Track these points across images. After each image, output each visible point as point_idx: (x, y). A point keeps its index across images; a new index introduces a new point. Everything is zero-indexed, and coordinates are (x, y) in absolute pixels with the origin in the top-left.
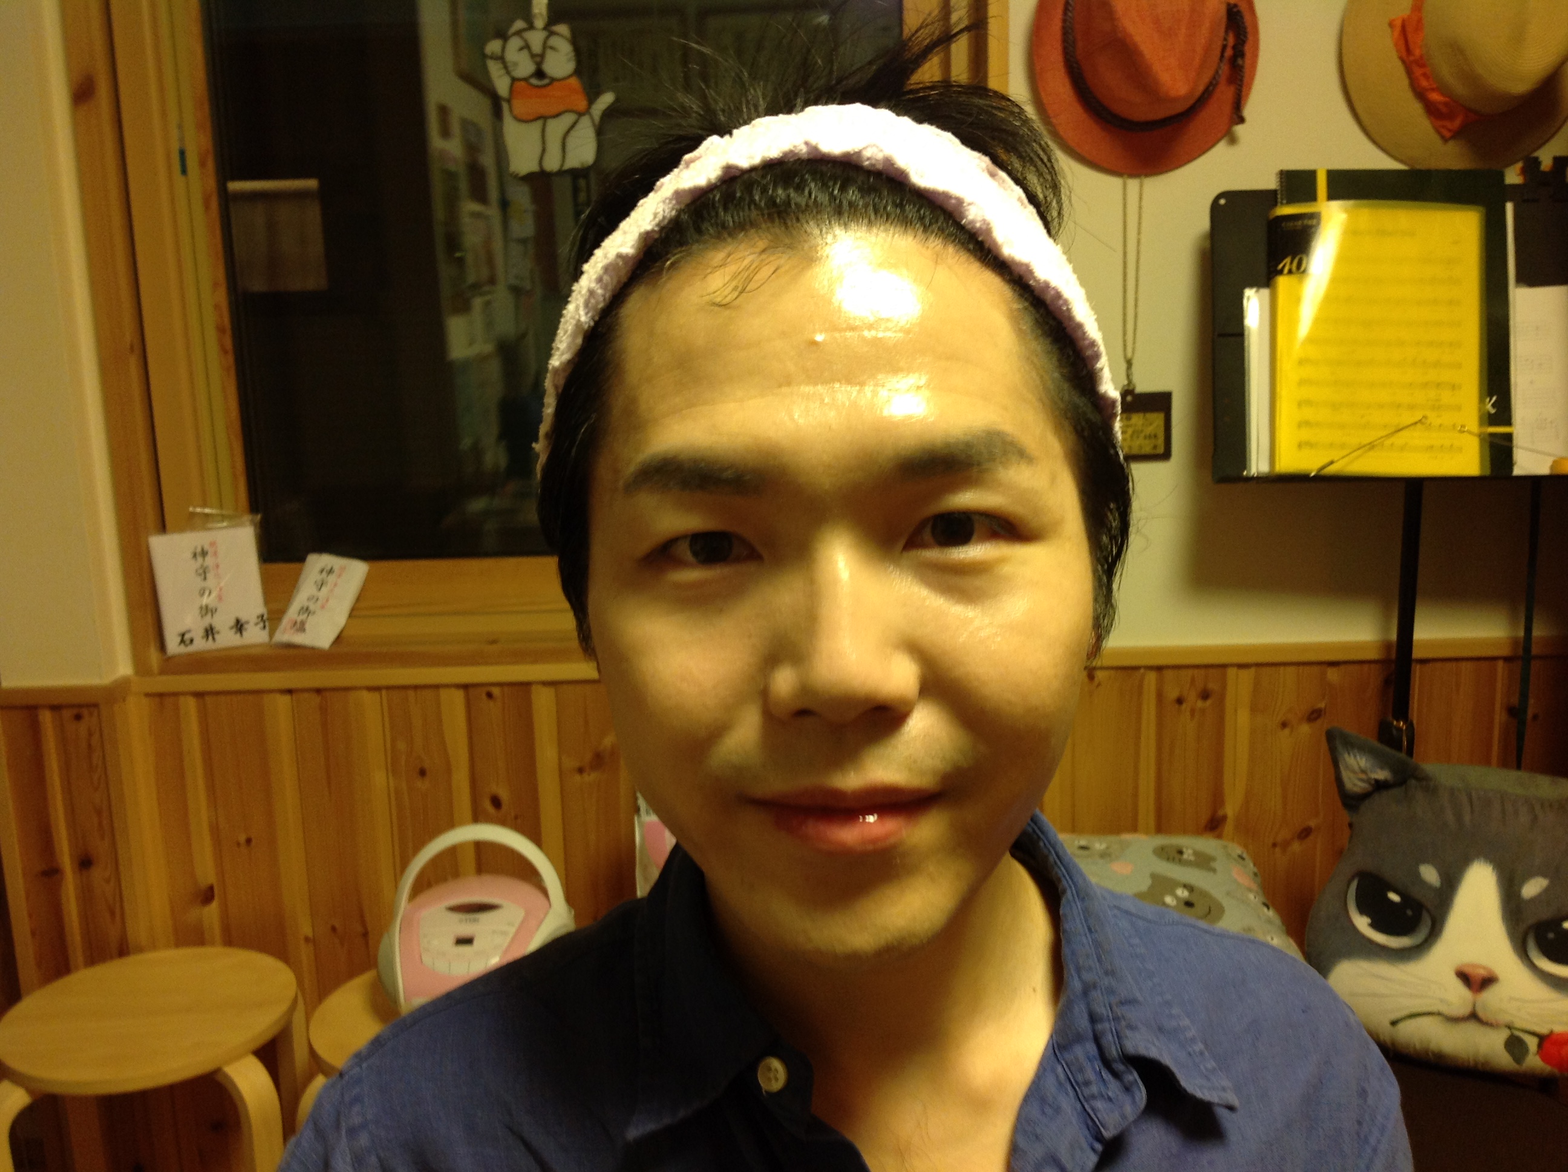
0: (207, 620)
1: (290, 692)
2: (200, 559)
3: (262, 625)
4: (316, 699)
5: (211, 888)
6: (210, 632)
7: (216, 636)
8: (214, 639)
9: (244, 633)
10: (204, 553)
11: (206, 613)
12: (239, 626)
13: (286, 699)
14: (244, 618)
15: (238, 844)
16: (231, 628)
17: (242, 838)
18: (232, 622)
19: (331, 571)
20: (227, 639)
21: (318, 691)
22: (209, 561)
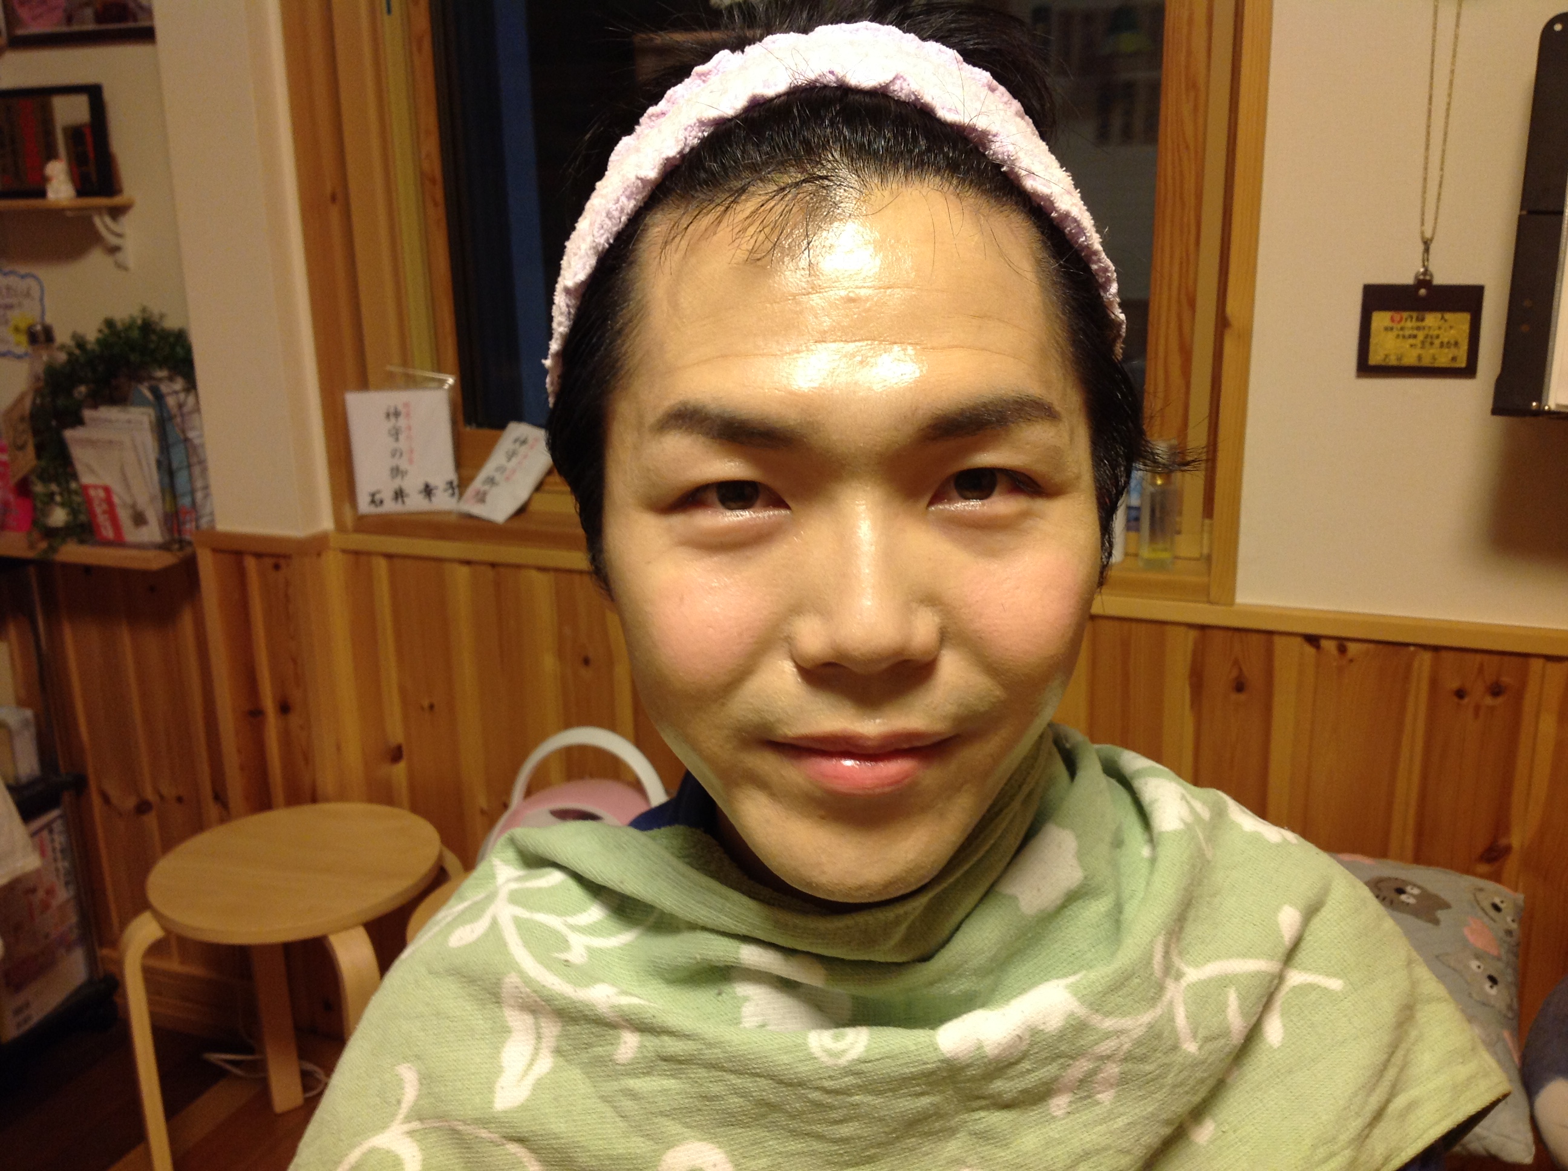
0: (397, 483)
1: (468, 563)
2: (393, 419)
3: (450, 491)
4: (490, 573)
5: (399, 748)
6: (399, 495)
7: (406, 499)
8: (403, 502)
9: (433, 499)
10: (397, 414)
11: (397, 475)
12: (428, 491)
13: (465, 570)
14: (433, 482)
15: (422, 708)
16: (421, 492)
17: (426, 703)
18: (422, 487)
19: (524, 442)
20: (415, 503)
21: (493, 565)
22: (402, 422)
